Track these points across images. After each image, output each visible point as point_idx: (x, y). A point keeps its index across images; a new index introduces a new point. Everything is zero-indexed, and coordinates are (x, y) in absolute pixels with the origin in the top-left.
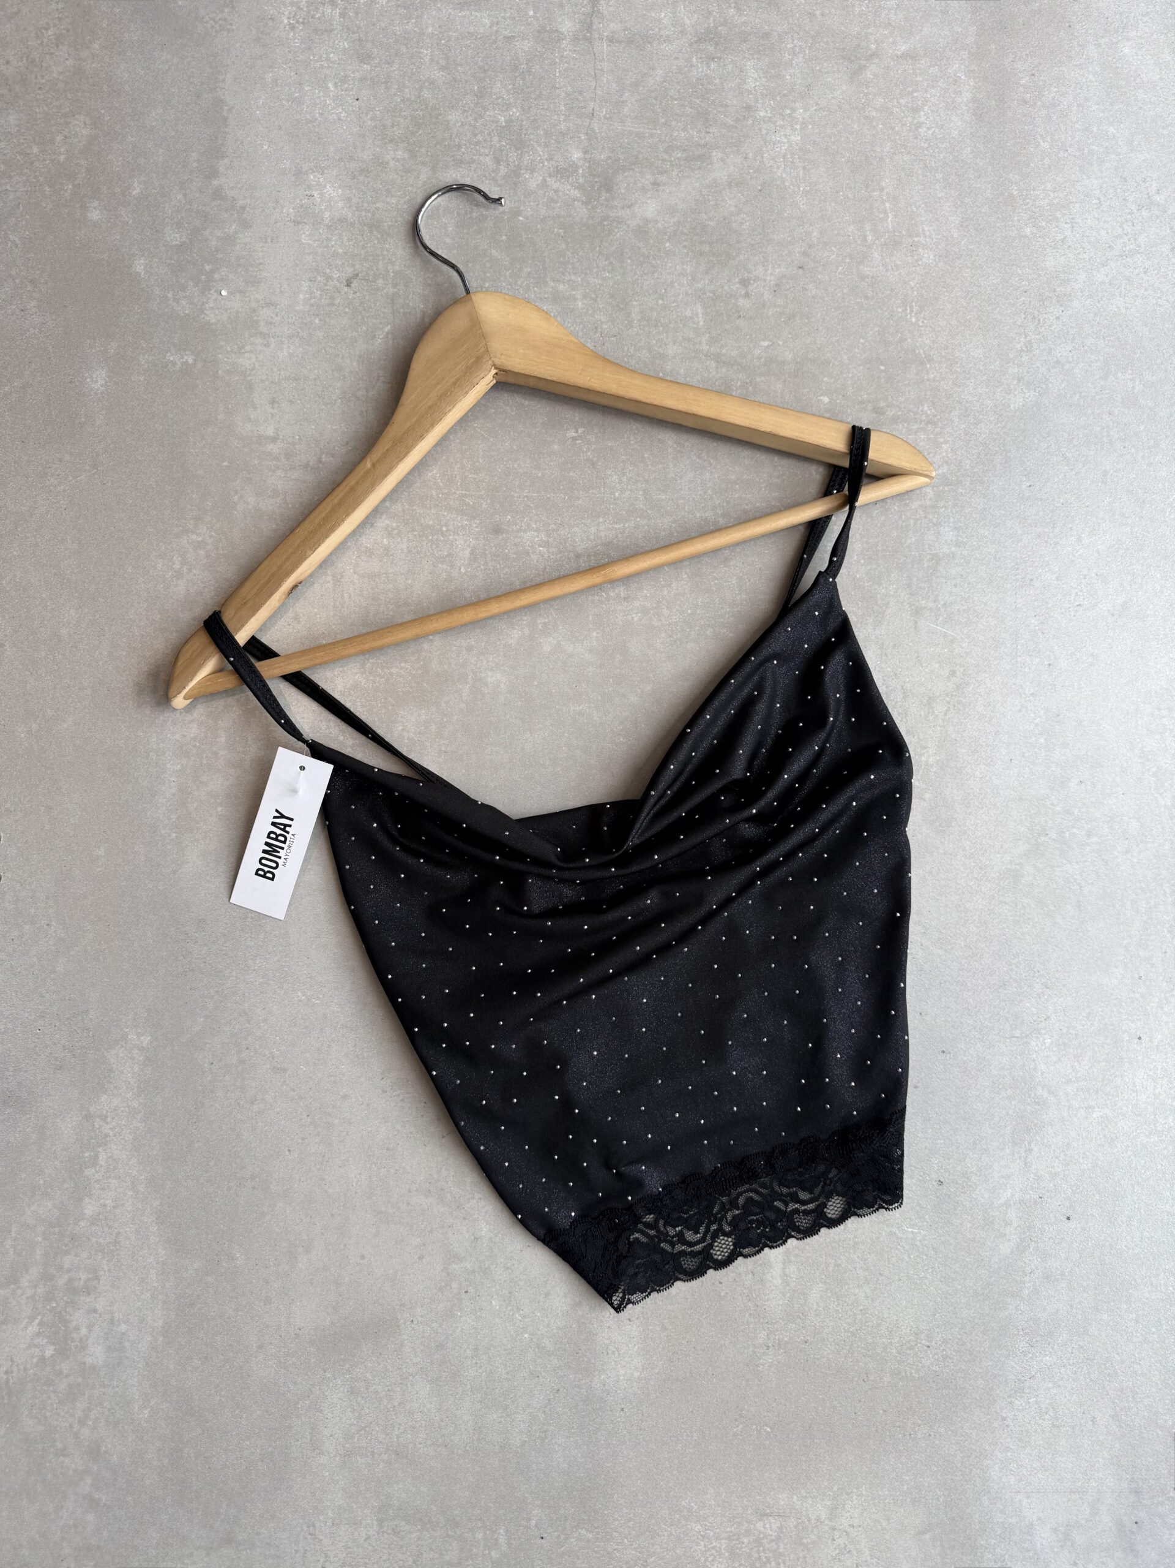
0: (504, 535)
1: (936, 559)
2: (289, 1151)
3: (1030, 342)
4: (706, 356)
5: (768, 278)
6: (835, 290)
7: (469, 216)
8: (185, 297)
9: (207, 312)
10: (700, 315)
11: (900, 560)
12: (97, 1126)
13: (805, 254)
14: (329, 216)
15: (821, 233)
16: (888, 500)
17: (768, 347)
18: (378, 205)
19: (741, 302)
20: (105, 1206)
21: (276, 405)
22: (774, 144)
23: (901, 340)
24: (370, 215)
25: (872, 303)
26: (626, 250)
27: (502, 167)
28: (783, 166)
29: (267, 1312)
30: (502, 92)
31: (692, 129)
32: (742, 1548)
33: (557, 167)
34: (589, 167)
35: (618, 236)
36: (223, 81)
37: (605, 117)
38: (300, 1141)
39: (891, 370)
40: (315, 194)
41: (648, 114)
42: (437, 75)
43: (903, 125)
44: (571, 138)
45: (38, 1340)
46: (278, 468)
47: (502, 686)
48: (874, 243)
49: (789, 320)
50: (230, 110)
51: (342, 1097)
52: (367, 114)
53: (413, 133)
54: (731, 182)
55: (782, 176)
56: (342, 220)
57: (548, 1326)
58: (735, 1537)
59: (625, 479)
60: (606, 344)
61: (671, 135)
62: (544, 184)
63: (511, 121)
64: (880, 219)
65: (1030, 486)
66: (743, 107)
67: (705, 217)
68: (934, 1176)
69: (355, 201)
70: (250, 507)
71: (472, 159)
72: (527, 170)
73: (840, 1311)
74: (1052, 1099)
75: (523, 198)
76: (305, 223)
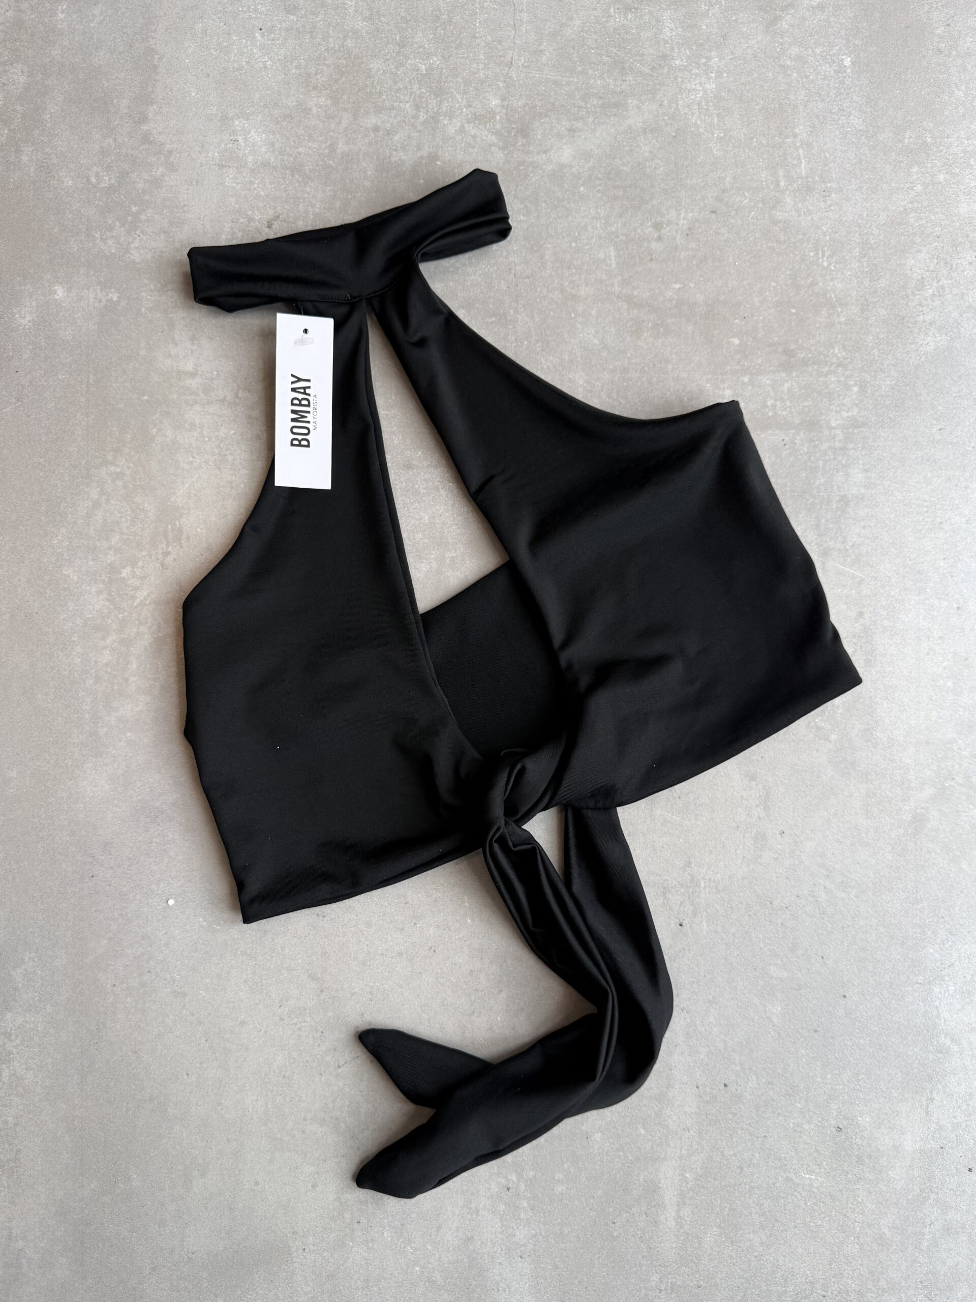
0: (415, 471)
1: (845, 501)
2: (187, 1074)
3: (942, 287)
4: (618, 297)
5: (681, 222)
6: (748, 234)
7: (388, 160)
8: (111, 237)
9: (132, 252)
10: (613, 258)
11: (808, 500)
13: (719, 199)
14: (253, 160)
15: (734, 178)
16: (797, 441)
17: (679, 289)
18: (300, 150)
19: (654, 245)
21: (196, 342)
22: (689, 91)
23: (813, 284)
24: (292, 159)
25: (783, 247)
26: (542, 194)
27: (421, 113)
28: (698, 113)
29: (161, 1235)
30: (423, 40)
31: (608, 77)
33: (475, 114)
34: (506, 114)
35: (533, 180)
36: (155, 31)
37: (523, 65)
38: (198, 1065)
39: (802, 313)
40: (240, 139)
41: (565, 63)
42: (360, 25)
43: (817, 74)
44: (490, 85)
46: (196, 402)
48: (787, 189)
49: (701, 262)
50: (160, 58)
51: (240, 1023)
52: (292, 62)
53: (336, 81)
54: (646, 128)
55: (696, 123)
56: (265, 164)
57: (439, 1259)
60: (519, 285)
61: (588, 83)
62: (462, 130)
63: (432, 69)
64: (793, 165)
65: (941, 429)
66: (660, 56)
67: (620, 163)
68: (833, 1122)
69: (277, 145)
70: (168, 440)
71: (392, 105)
72: (445, 116)
73: (735, 1256)
74: (955, 1048)
75: (441, 143)
76: (229, 166)
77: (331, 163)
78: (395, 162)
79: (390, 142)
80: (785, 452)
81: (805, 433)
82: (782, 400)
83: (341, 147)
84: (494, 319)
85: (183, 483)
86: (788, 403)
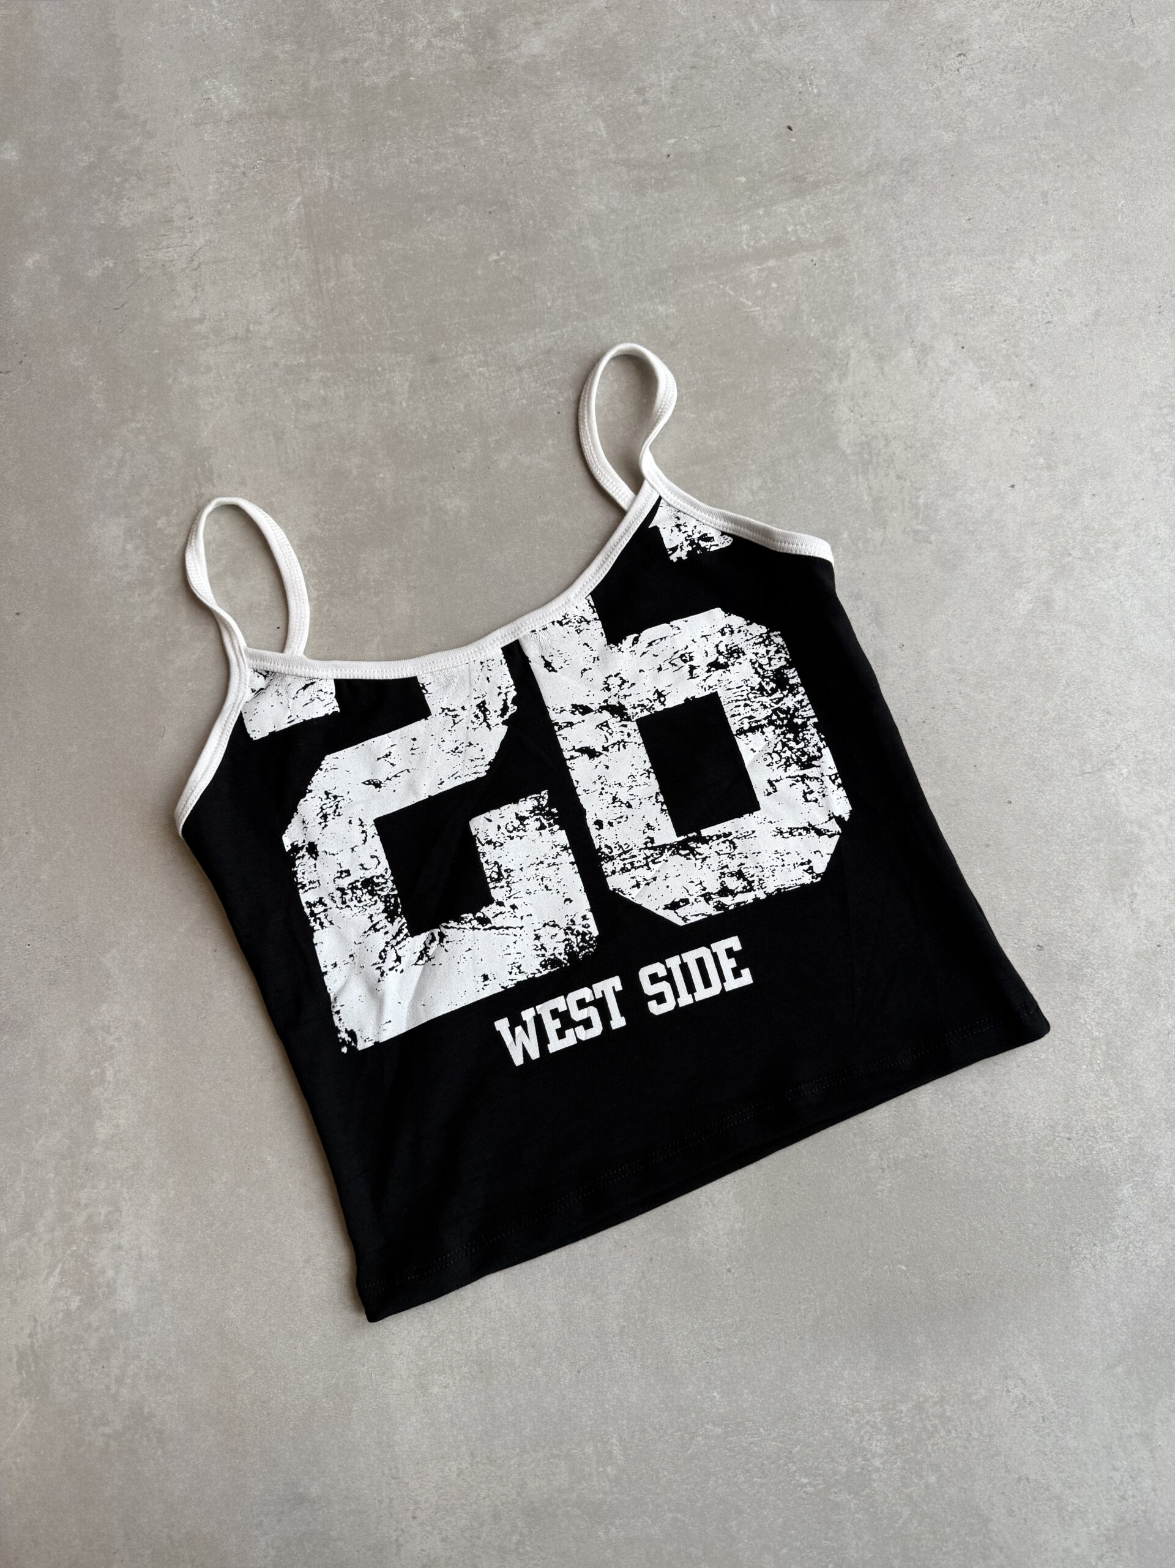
0: (441, 364)
3: (937, 89)
4: (615, 163)
5: (663, 83)
6: (732, 80)
7: (362, 86)
9: (122, 219)
10: (603, 129)
11: (851, 311)
12: (100, 1039)
13: (695, 54)
14: (228, 113)
15: (707, 33)
16: (827, 259)
17: (675, 143)
19: (641, 109)
20: (118, 1126)
21: (199, 289)
23: (808, 112)
24: (266, 104)
25: (770, 85)
26: (519, 86)
27: (387, 39)
32: (901, 1418)
33: (439, 28)
34: (471, 22)
35: (508, 75)
36: (113, 18)
39: (803, 141)
40: (212, 96)
45: (62, 1292)
46: (207, 345)
47: (463, 511)
48: (762, 32)
49: (691, 115)
50: (122, 41)
52: (251, 20)
53: (298, 27)
56: (241, 115)
58: (891, 1406)
59: (554, 288)
60: (514, 172)
62: (429, 44)
65: (970, 219)
67: (591, 42)
68: (1031, 941)
69: (250, 95)
70: (185, 386)
71: (357, 37)
72: (411, 36)
73: (958, 1113)
74: (1145, 834)
75: (411, 61)
76: (206, 123)
77: (306, 100)
78: (369, 86)
79: (361, 70)
80: (817, 271)
81: (832, 250)
82: (803, 224)
83: (314, 83)
84: (494, 208)
85: (206, 424)
86: (809, 226)
